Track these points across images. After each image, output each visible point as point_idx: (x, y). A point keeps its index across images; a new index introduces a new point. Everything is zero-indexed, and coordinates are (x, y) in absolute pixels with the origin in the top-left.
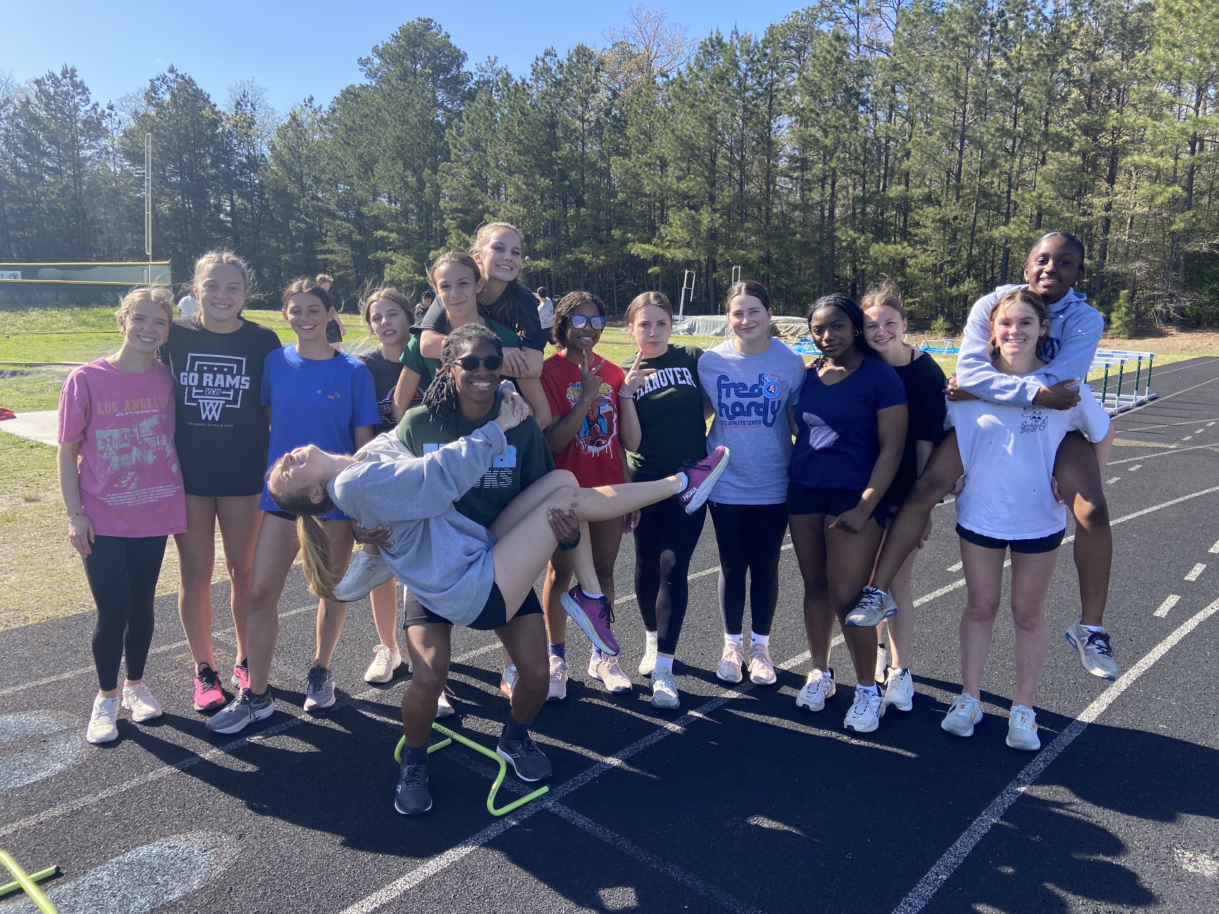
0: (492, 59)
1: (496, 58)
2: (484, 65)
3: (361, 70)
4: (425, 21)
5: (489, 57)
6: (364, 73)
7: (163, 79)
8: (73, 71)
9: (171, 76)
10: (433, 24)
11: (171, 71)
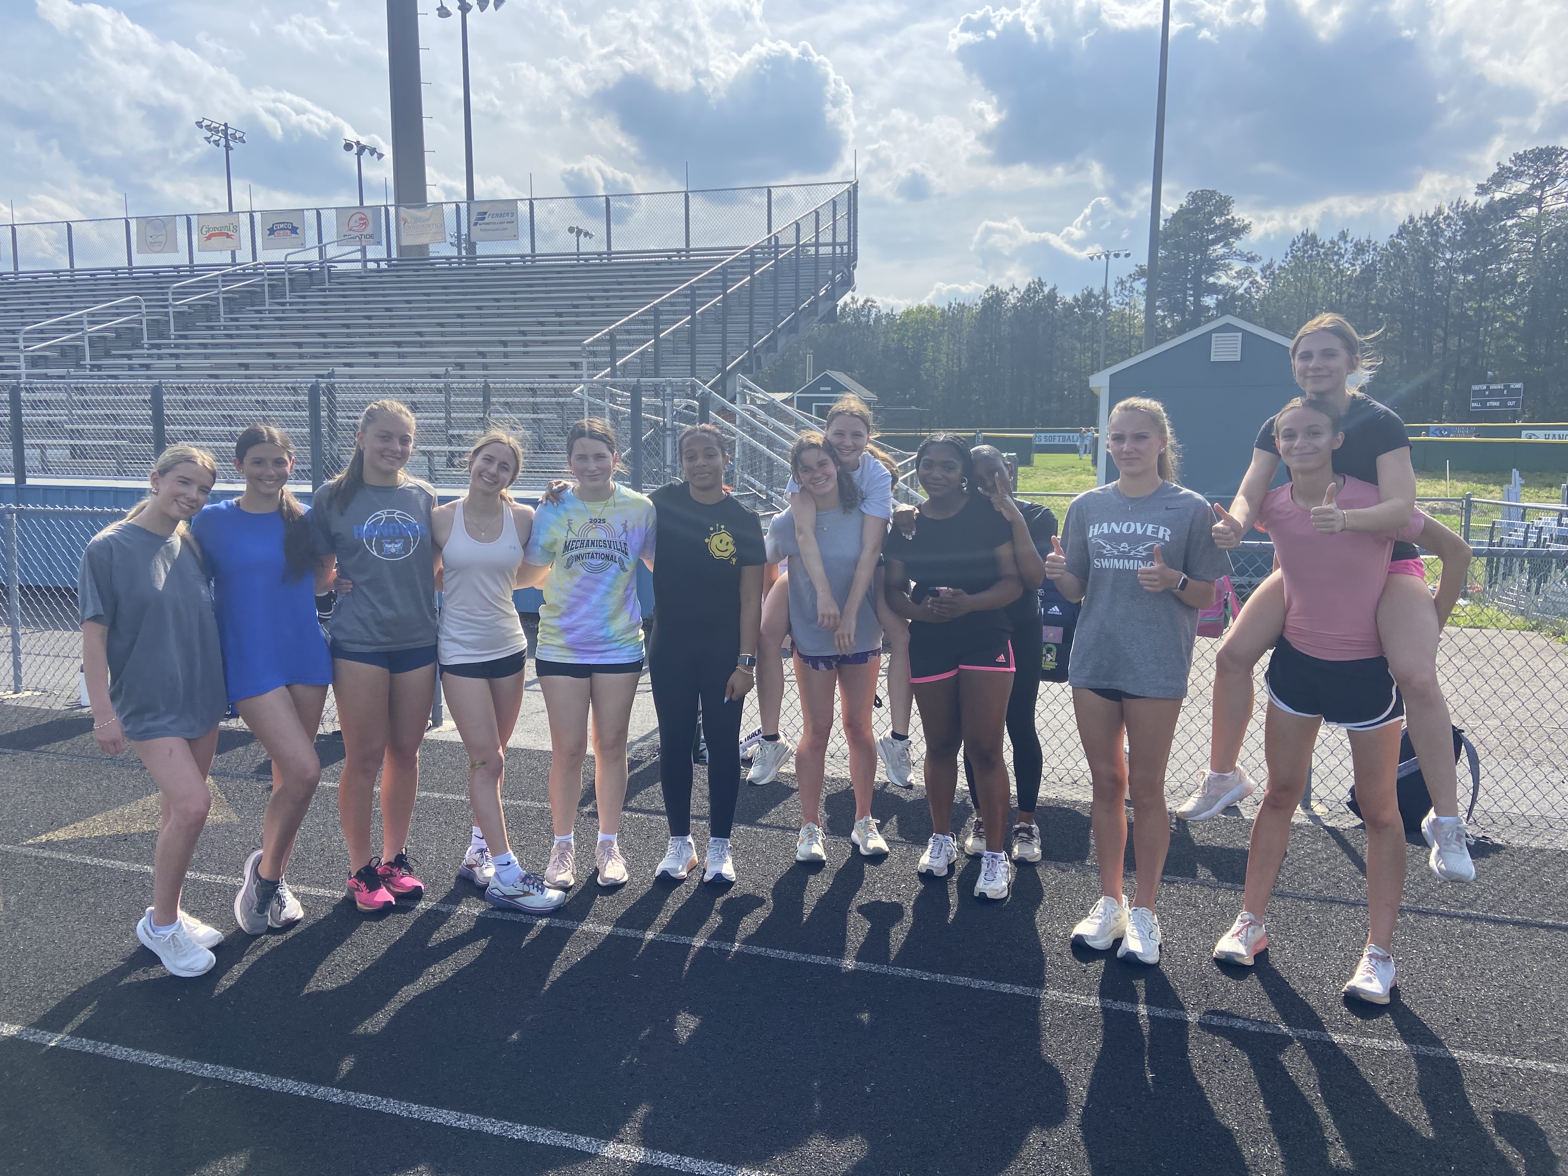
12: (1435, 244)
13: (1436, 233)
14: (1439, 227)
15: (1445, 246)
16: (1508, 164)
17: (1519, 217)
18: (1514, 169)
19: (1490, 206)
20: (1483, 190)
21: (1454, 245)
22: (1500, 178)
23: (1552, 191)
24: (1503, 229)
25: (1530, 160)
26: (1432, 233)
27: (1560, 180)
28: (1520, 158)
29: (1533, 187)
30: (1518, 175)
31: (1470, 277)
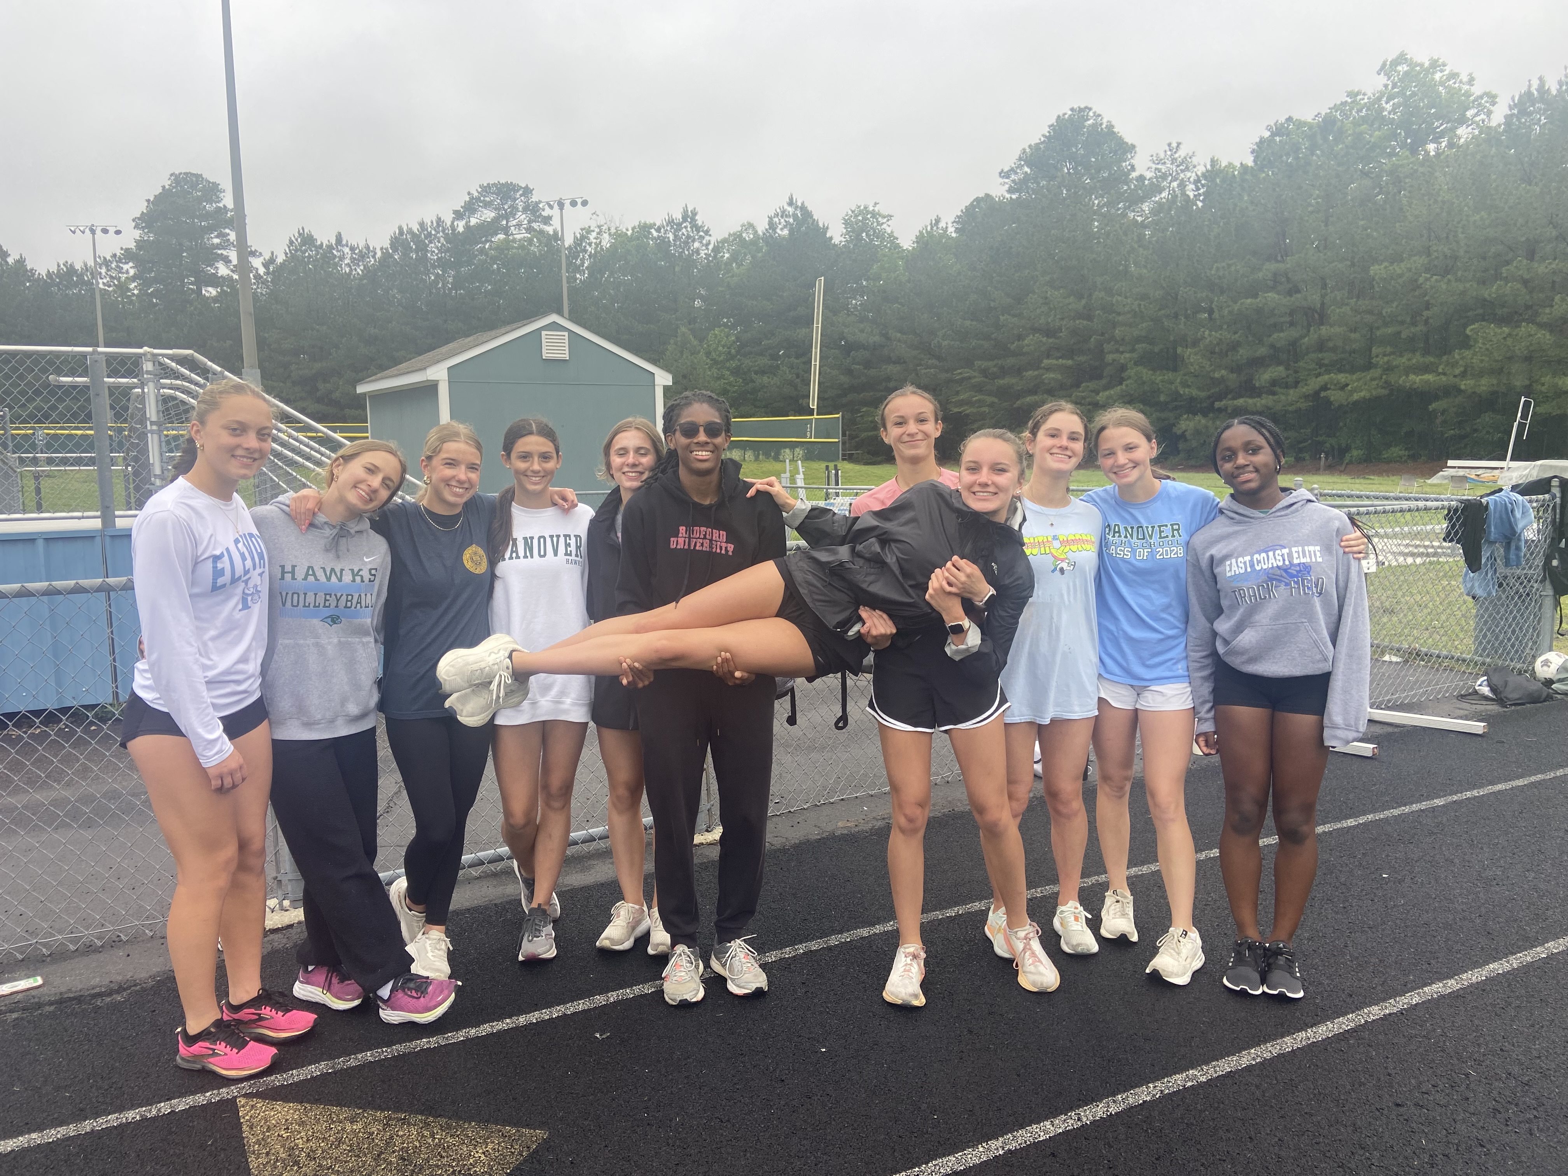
0: (1174, 146)
1: (1178, 144)
2: (1162, 156)
3: (1003, 182)
4: (1081, 110)
5: (1170, 144)
6: (1007, 186)
7: (784, 213)
8: (694, 213)
9: (790, 210)
10: (1091, 114)
11: (791, 203)
12: (425, 259)
13: (422, 249)
14: (424, 244)
16: (476, 194)
17: (492, 242)
18: (482, 199)
19: (468, 229)
20: (459, 215)
21: (444, 263)
22: (472, 206)
23: (514, 222)
24: (482, 251)
25: (493, 193)
26: (418, 249)
27: (518, 214)
28: (486, 189)
29: (499, 216)
30: (487, 205)
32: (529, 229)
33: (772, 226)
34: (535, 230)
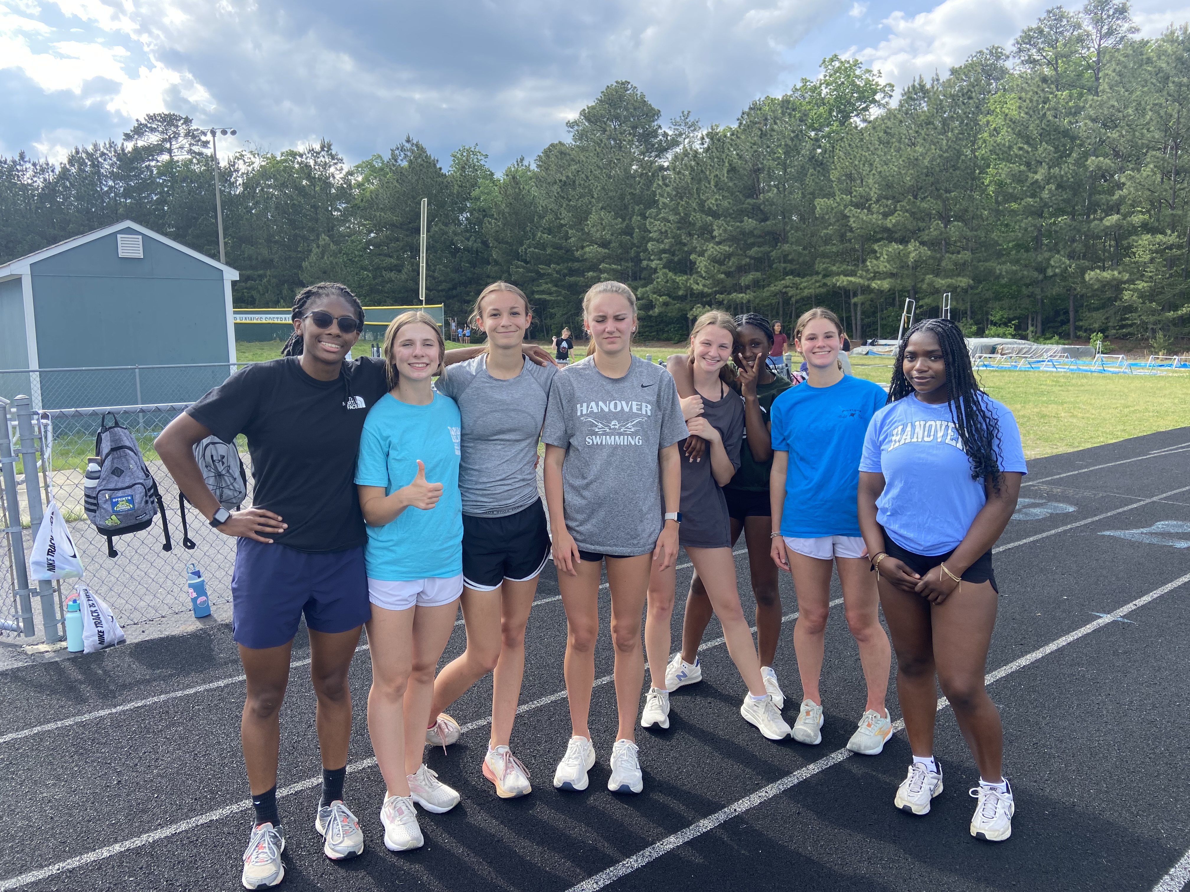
0: (686, 113)
1: (689, 112)
2: (678, 119)
3: (569, 132)
4: (623, 83)
5: (683, 112)
6: (572, 134)
7: (402, 149)
8: (330, 145)
9: (408, 146)
10: (629, 86)
11: (408, 141)
12: (98, 173)
13: (96, 165)
14: (98, 162)
15: (106, 176)
16: (143, 122)
17: (158, 161)
18: (149, 125)
19: (136, 149)
20: (128, 137)
21: (115, 177)
22: (139, 130)
23: (177, 146)
24: (148, 167)
25: (158, 121)
26: (93, 165)
27: (180, 139)
28: (152, 118)
29: (164, 140)
30: (153, 130)
31: (129, 201)
32: (190, 151)
33: (395, 158)
34: (195, 153)
